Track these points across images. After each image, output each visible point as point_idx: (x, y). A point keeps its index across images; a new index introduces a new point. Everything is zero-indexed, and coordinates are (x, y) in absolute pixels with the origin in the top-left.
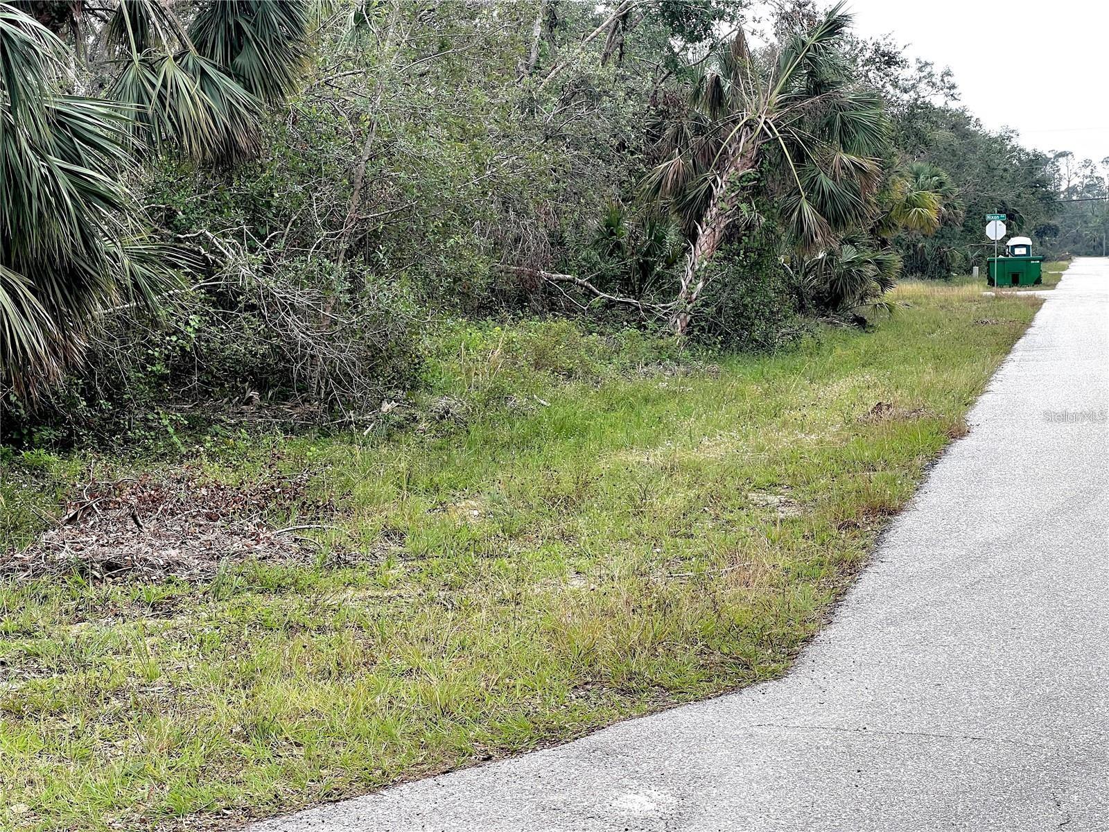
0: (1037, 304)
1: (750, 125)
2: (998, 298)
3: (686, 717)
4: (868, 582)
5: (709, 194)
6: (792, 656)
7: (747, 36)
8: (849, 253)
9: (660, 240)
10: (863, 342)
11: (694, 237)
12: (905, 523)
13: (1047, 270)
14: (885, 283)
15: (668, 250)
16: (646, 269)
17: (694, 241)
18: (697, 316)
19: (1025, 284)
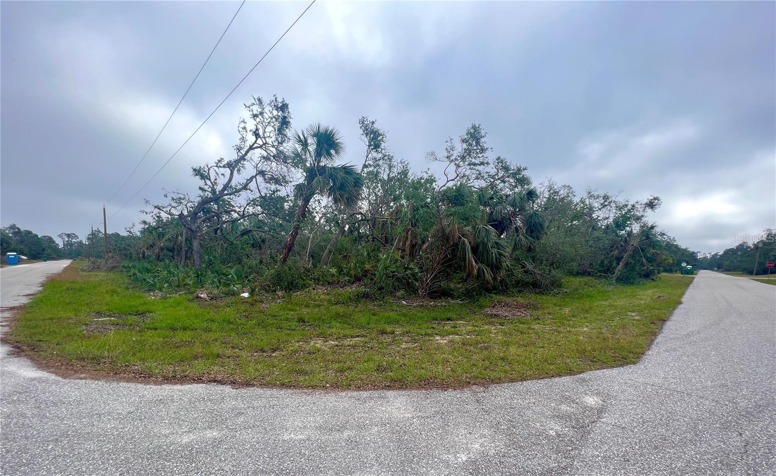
0: (694, 278)
1: (632, 245)
2: (684, 276)
3: (607, 372)
4: (659, 339)
5: (623, 257)
6: (638, 358)
7: (633, 230)
8: (651, 268)
9: (612, 265)
10: (654, 283)
11: (619, 264)
12: (668, 323)
13: (695, 272)
14: (659, 273)
15: (613, 267)
16: (608, 270)
17: (619, 265)
18: (618, 278)
19: (690, 274)
